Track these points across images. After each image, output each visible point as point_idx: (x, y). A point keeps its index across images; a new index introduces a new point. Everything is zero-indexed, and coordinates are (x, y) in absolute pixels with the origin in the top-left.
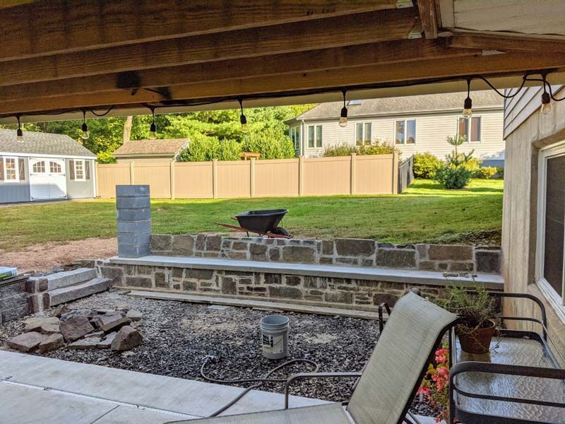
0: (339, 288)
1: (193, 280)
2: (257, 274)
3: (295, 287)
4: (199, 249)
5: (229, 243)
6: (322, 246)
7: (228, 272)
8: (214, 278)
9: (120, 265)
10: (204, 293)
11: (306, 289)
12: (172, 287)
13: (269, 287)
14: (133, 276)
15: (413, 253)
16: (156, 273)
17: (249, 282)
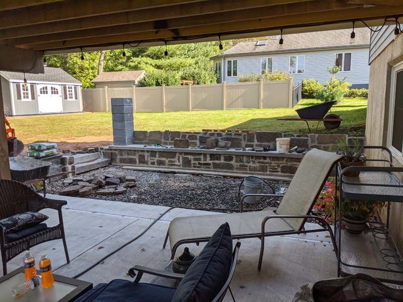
0: (258, 163)
1: (163, 159)
2: (205, 155)
3: (230, 162)
4: (166, 140)
5: (186, 135)
6: (246, 137)
7: (186, 154)
8: (177, 157)
9: (115, 150)
10: (171, 167)
11: (237, 164)
12: (150, 163)
13: (213, 163)
14: (124, 157)
15: (307, 140)
16: (140, 155)
17: (200, 159)
